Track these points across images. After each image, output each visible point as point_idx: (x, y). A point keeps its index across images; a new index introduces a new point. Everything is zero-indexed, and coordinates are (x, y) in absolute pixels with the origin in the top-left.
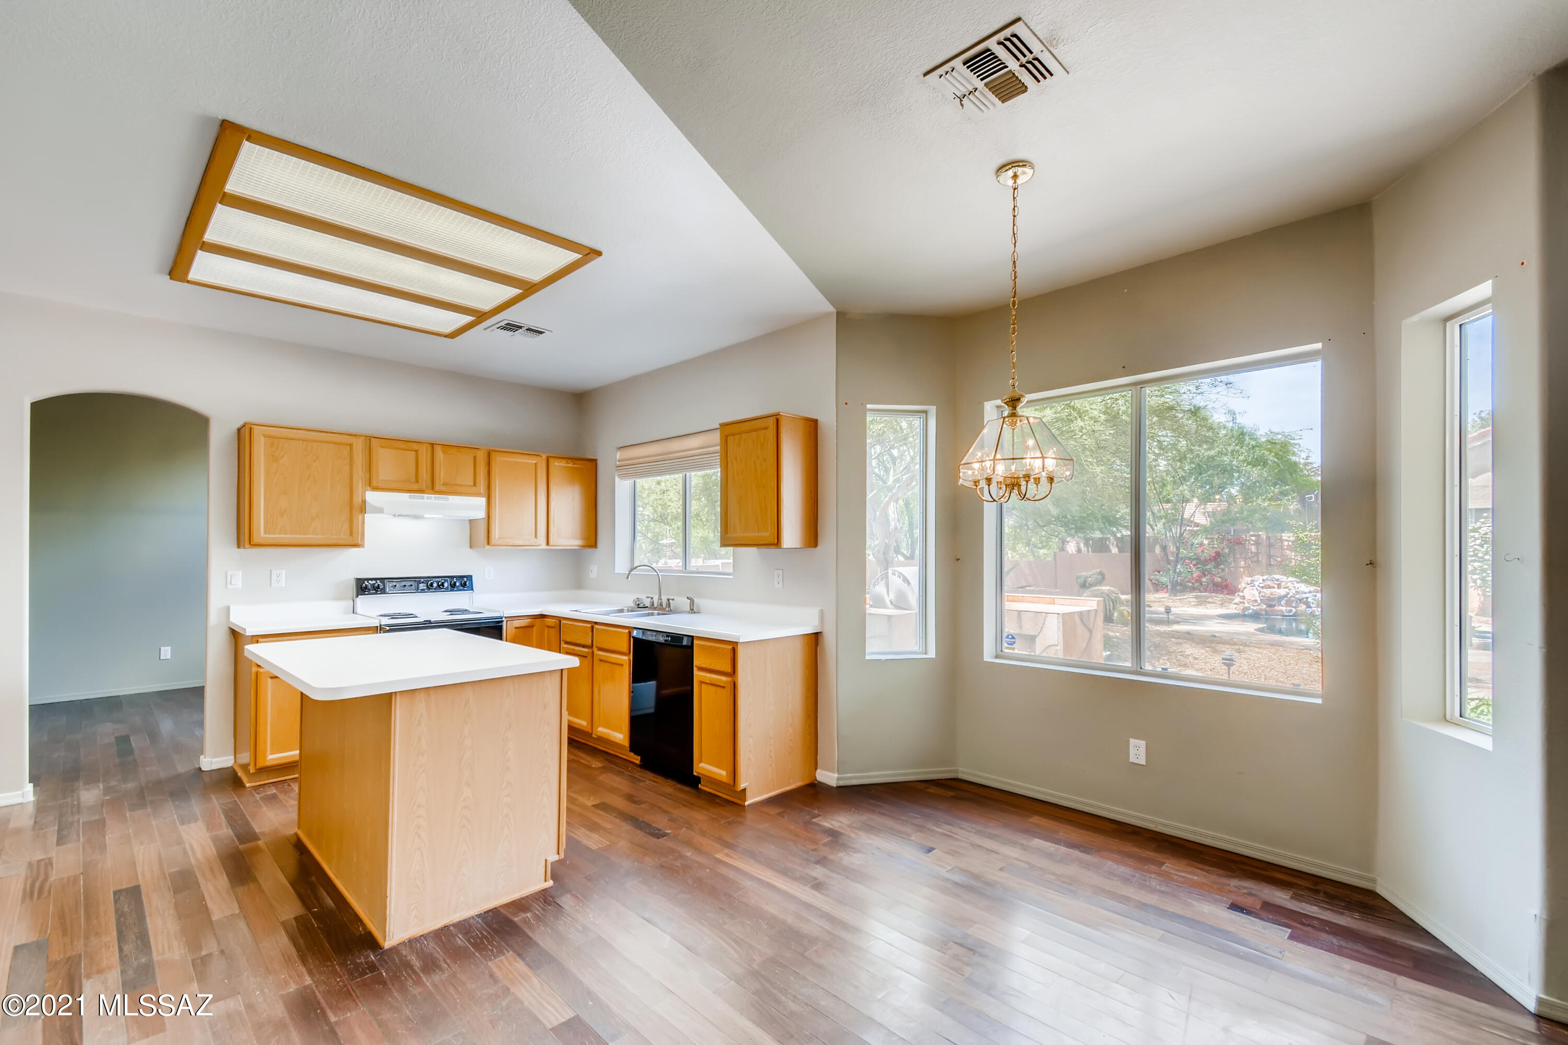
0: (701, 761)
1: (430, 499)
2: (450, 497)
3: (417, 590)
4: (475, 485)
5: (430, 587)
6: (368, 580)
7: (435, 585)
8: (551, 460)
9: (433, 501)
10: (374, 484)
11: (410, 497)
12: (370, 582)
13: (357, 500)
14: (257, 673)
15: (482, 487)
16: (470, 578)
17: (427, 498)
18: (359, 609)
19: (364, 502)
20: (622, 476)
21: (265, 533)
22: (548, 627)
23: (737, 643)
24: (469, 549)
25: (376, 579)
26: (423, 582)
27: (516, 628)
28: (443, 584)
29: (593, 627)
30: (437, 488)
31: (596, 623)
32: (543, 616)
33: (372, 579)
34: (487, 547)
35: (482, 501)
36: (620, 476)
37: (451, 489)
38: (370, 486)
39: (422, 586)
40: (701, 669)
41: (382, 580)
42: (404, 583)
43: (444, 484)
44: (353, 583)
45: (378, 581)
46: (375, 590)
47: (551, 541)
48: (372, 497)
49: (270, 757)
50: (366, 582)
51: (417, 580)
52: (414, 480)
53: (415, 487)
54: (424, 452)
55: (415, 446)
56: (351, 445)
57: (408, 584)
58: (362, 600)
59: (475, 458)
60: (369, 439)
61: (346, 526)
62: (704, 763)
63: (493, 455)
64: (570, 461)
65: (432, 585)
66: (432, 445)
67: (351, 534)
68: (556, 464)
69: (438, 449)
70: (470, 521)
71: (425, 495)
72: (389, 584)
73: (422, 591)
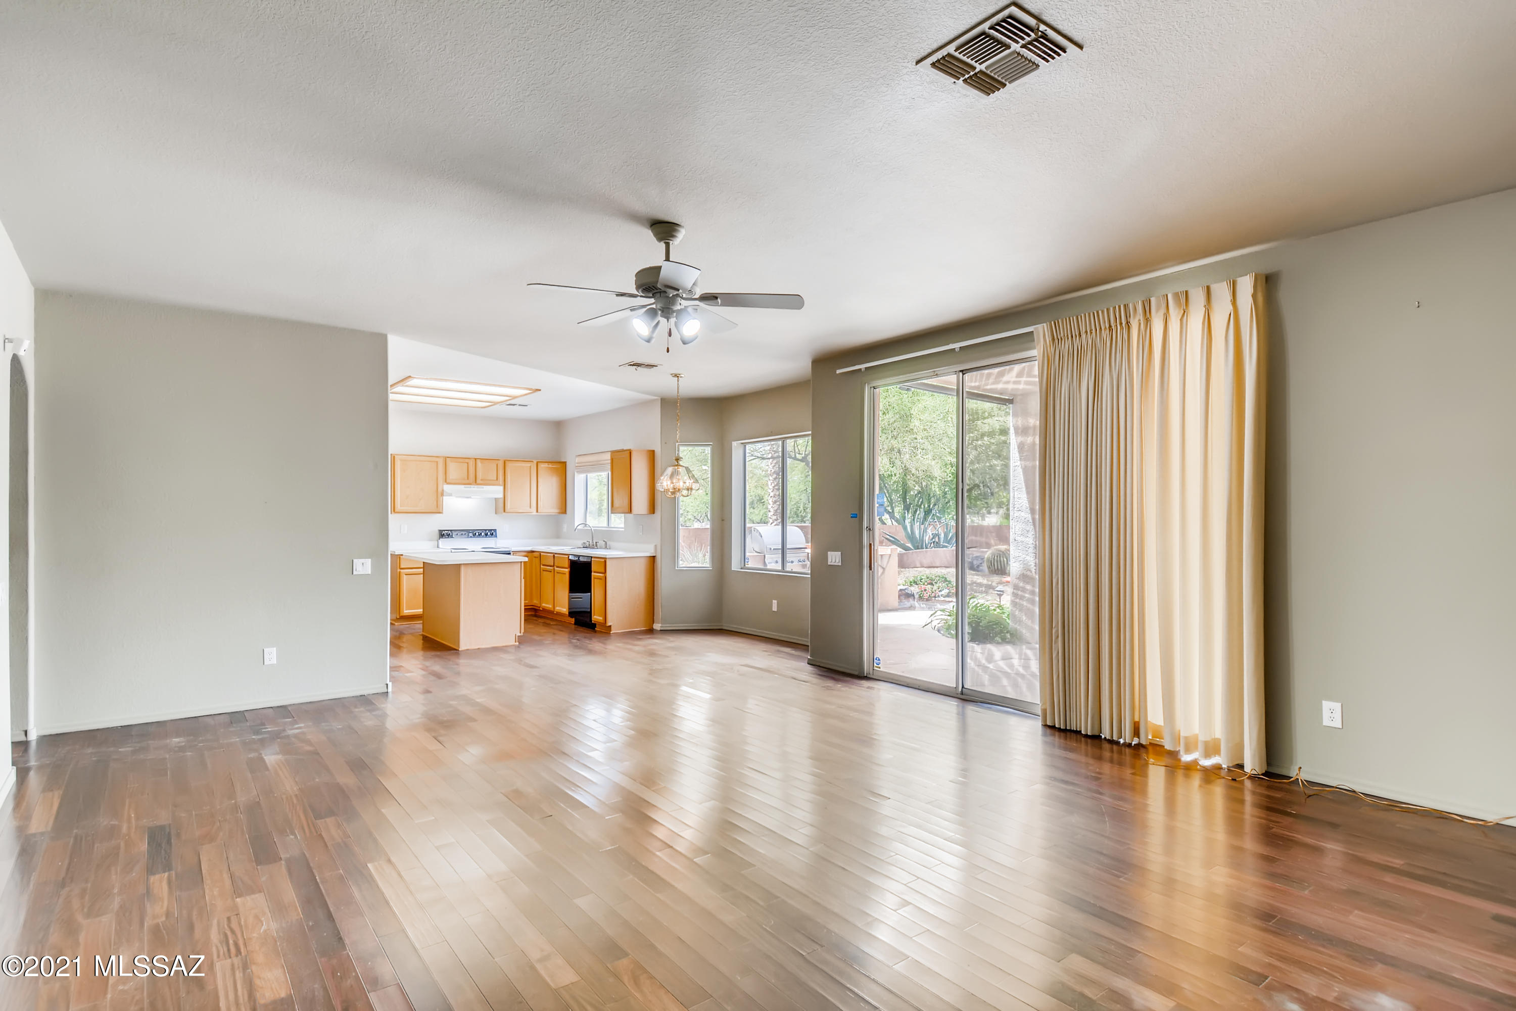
0: (594, 615)
1: (474, 488)
2: (485, 487)
3: (468, 537)
4: (497, 479)
6: (444, 530)
7: (477, 534)
8: (539, 464)
9: (476, 489)
10: (448, 481)
11: (465, 487)
12: (446, 532)
13: (440, 490)
14: (400, 572)
15: (501, 480)
16: (495, 530)
18: (440, 546)
19: (443, 490)
20: (580, 472)
21: (401, 506)
22: (535, 557)
23: (606, 558)
24: (496, 515)
25: (448, 530)
26: (471, 532)
28: (481, 534)
29: (554, 556)
30: (479, 481)
31: (556, 554)
32: (533, 552)
33: (446, 530)
34: (504, 513)
35: (501, 488)
36: (577, 472)
37: (486, 482)
38: (446, 482)
39: (471, 535)
40: (594, 572)
41: (451, 530)
42: (462, 533)
43: (481, 480)
44: (438, 532)
46: (448, 536)
47: (539, 511)
48: (447, 488)
49: (405, 611)
50: (444, 532)
51: (468, 531)
52: (466, 478)
53: (467, 482)
54: (472, 463)
55: (467, 461)
56: (437, 462)
57: (464, 533)
58: (443, 542)
59: (497, 465)
60: (446, 458)
61: (435, 503)
62: (597, 616)
63: (507, 462)
64: (550, 464)
65: (475, 534)
66: (476, 459)
67: (437, 507)
68: (542, 466)
69: (478, 461)
70: (495, 499)
71: (472, 486)
72: (454, 533)
73: (471, 537)
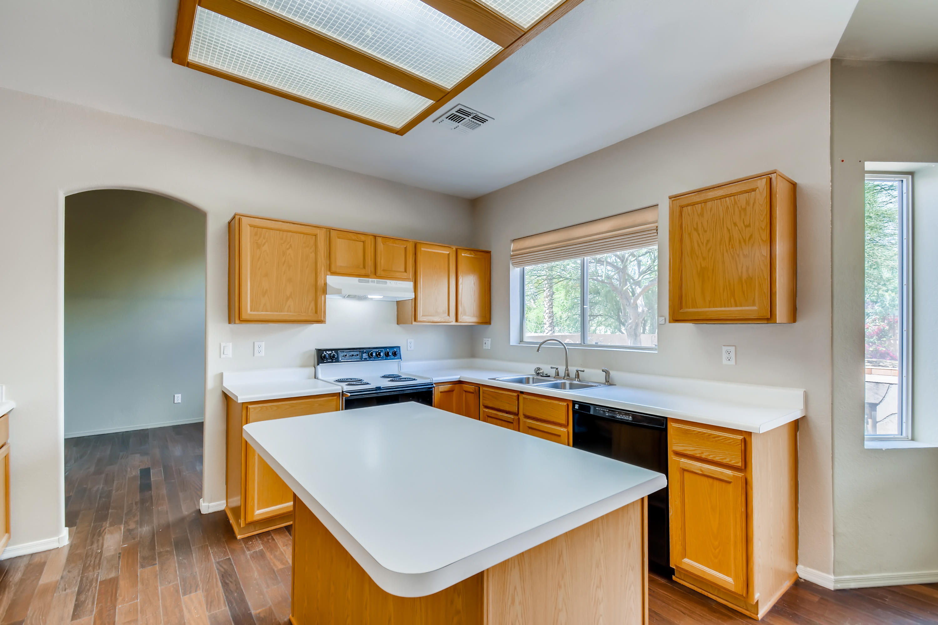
0: (684, 556)
1: (373, 283)
2: (388, 281)
3: (362, 359)
4: (405, 271)
5: (370, 356)
6: (325, 350)
7: (374, 354)
8: (459, 251)
9: (375, 284)
10: (333, 269)
11: (360, 281)
12: (327, 352)
13: (321, 282)
15: (411, 274)
16: (398, 349)
17: (372, 282)
18: (320, 376)
19: (325, 284)
20: (516, 264)
21: (251, 311)
22: (466, 391)
23: (750, 434)
24: (396, 325)
25: (331, 350)
26: (365, 352)
27: (441, 392)
28: (379, 354)
29: (518, 396)
30: (379, 272)
31: (522, 393)
32: (460, 382)
33: (329, 350)
34: (414, 323)
35: (410, 285)
36: (513, 263)
37: (388, 275)
38: (330, 270)
39: (365, 356)
40: (678, 454)
41: (336, 350)
42: (352, 353)
43: (384, 270)
44: (314, 353)
45: (333, 352)
46: (331, 359)
47: (461, 318)
48: (332, 280)
49: (258, 512)
50: (324, 352)
51: (361, 350)
52: (362, 266)
53: (363, 272)
54: (370, 241)
55: (363, 238)
56: (316, 236)
57: (355, 353)
58: (322, 368)
59: (406, 248)
60: (329, 230)
61: (312, 305)
62: (688, 558)
63: (418, 246)
64: (472, 252)
65: (372, 354)
66: (375, 237)
67: (316, 312)
68: (463, 254)
69: (379, 240)
70: (398, 303)
71: (370, 279)
72: (341, 354)
73: (366, 360)
